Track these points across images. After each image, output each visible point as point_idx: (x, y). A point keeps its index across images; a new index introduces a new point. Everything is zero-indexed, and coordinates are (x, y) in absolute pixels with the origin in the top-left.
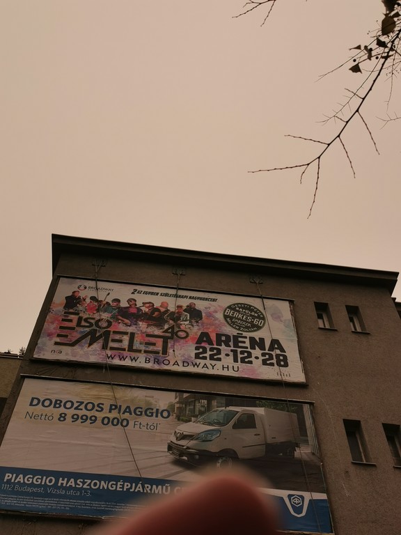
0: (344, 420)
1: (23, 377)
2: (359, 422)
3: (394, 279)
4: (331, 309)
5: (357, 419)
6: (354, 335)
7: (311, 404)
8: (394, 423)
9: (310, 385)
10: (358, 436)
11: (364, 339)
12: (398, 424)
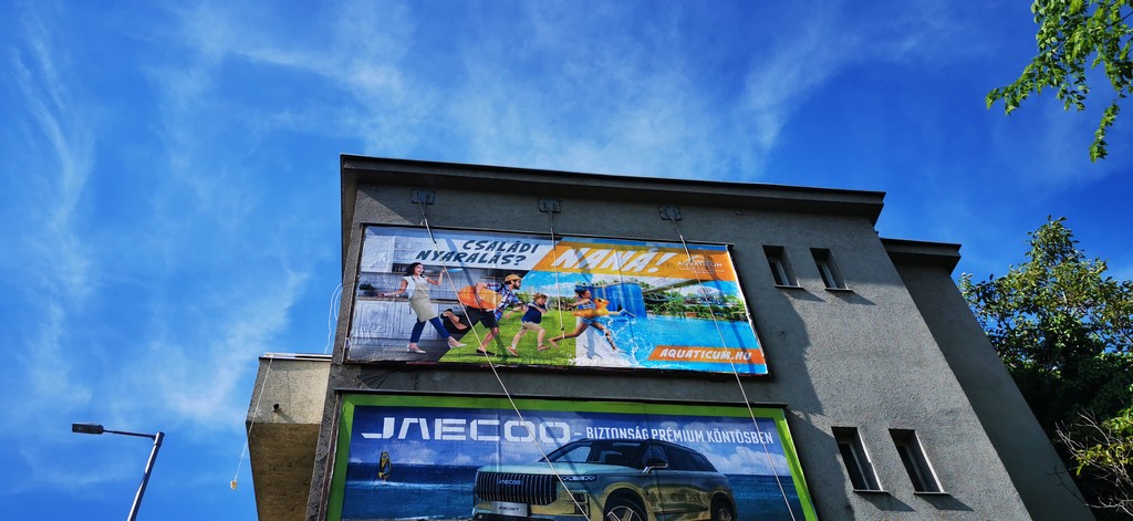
1: (339, 393)
2: (854, 430)
3: (879, 202)
4: (789, 256)
5: (852, 425)
6: (830, 296)
7: (784, 407)
8: (905, 427)
9: (777, 378)
10: (853, 450)
11: (845, 300)
12: (912, 428)
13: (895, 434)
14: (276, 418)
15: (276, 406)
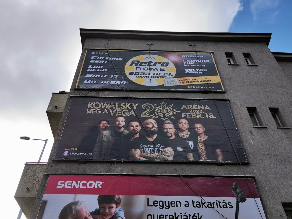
0: (247, 107)
1: (72, 97)
3: (269, 37)
4: (234, 55)
5: (254, 106)
6: (248, 67)
7: (228, 100)
8: (276, 107)
9: (227, 92)
10: (255, 115)
11: (254, 68)
12: (278, 107)
13: (271, 109)
14: (56, 110)
15: (56, 107)
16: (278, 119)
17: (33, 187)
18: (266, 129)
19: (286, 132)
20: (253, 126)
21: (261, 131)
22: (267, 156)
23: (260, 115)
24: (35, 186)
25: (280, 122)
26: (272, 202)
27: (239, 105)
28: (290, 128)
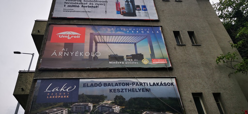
0: (173, 31)
1: (50, 24)
5: (178, 30)
6: (176, 2)
7: (161, 26)
8: (192, 31)
9: (160, 21)
10: (178, 37)
11: (180, 3)
12: (193, 31)
13: (189, 32)
14: (39, 34)
15: (38, 31)
16: (193, 39)
17: (26, 88)
18: (185, 46)
19: (198, 47)
20: (177, 44)
21: (181, 48)
22: (184, 64)
23: (182, 36)
24: (27, 87)
25: (194, 41)
26: (186, 92)
27: (168, 29)
28: (200, 45)
